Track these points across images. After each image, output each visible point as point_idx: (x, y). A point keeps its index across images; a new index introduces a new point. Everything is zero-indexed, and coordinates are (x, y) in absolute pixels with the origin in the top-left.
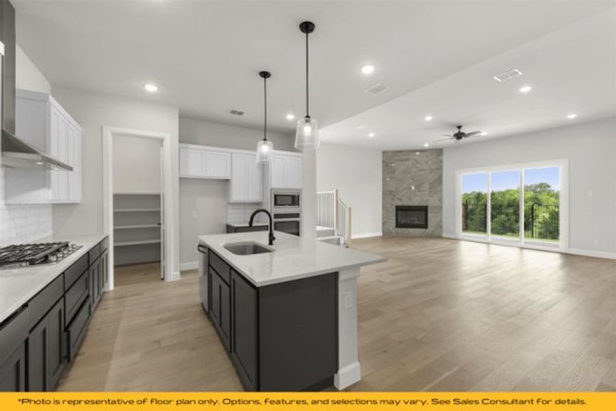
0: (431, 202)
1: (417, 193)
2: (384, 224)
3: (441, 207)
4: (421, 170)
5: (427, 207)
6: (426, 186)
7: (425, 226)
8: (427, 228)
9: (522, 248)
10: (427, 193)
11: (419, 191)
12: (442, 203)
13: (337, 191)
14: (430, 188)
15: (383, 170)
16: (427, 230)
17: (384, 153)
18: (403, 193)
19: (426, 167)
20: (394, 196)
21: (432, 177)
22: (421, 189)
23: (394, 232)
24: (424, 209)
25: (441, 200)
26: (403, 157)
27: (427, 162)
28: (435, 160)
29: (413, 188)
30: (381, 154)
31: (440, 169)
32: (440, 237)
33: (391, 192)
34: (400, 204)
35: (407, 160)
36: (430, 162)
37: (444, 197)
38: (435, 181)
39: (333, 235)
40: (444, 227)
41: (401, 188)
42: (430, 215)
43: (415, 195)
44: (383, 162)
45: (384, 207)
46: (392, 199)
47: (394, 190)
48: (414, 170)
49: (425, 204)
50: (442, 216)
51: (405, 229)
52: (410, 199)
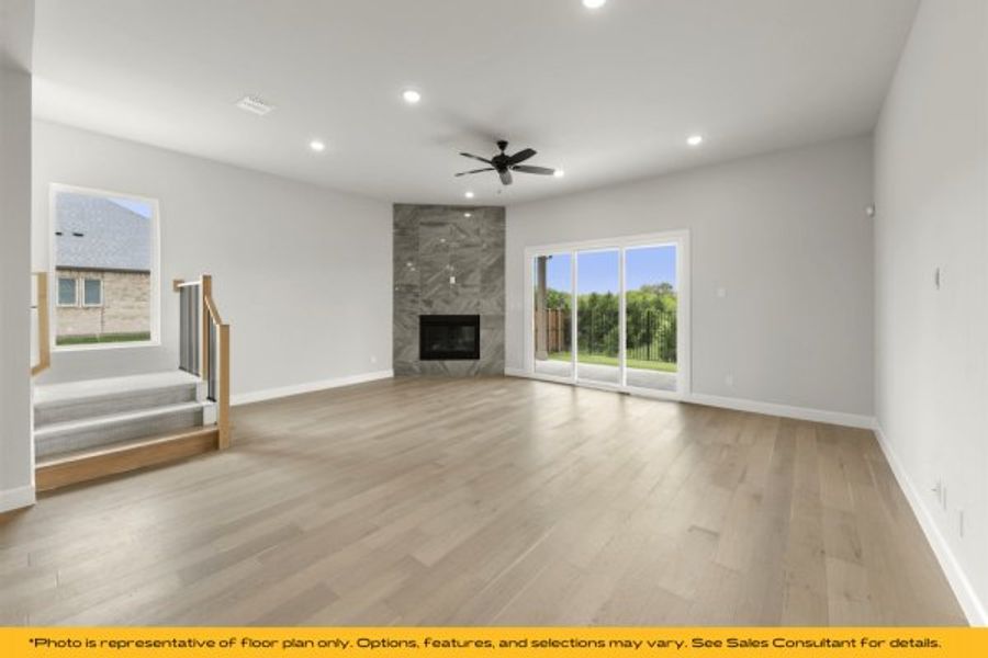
0: (485, 309)
1: (461, 290)
2: (397, 352)
3: (502, 318)
4: (468, 246)
5: (478, 316)
6: (475, 278)
7: (474, 354)
8: (478, 357)
9: (623, 394)
10: (477, 290)
11: (464, 286)
12: (503, 310)
13: (207, 279)
14: (483, 281)
15: (396, 243)
16: (478, 363)
17: (397, 207)
18: (433, 291)
19: (474, 239)
20: (417, 296)
21: (487, 260)
22: (468, 282)
23: (416, 368)
24: (474, 321)
25: (502, 304)
26: (436, 219)
27: (477, 232)
28: (492, 228)
29: (453, 280)
30: (391, 209)
31: (501, 245)
32: (501, 375)
33: (410, 287)
34: (428, 311)
35: (441, 224)
36: (482, 231)
37: (507, 299)
38: (491, 267)
39: (193, 398)
40: (507, 356)
41: (431, 280)
42: (483, 333)
43: (457, 294)
44: (396, 225)
45: (397, 318)
46: (413, 301)
47: (416, 283)
48: (454, 244)
49: (474, 313)
50: (503, 336)
51: (437, 363)
52: (447, 302)
